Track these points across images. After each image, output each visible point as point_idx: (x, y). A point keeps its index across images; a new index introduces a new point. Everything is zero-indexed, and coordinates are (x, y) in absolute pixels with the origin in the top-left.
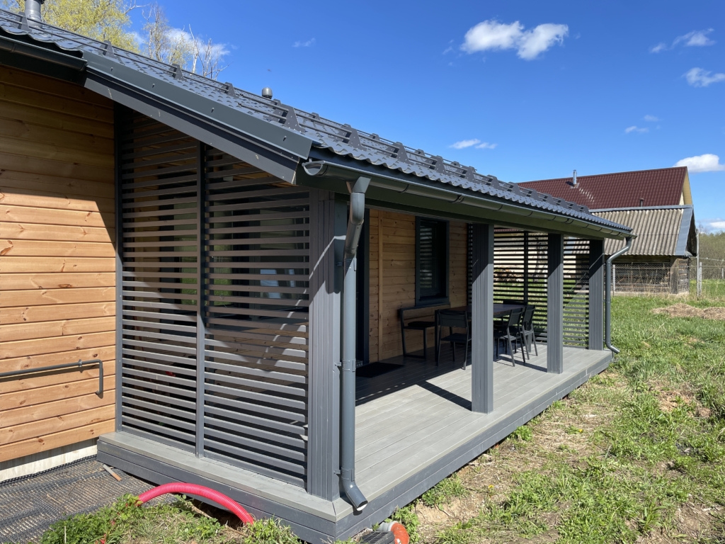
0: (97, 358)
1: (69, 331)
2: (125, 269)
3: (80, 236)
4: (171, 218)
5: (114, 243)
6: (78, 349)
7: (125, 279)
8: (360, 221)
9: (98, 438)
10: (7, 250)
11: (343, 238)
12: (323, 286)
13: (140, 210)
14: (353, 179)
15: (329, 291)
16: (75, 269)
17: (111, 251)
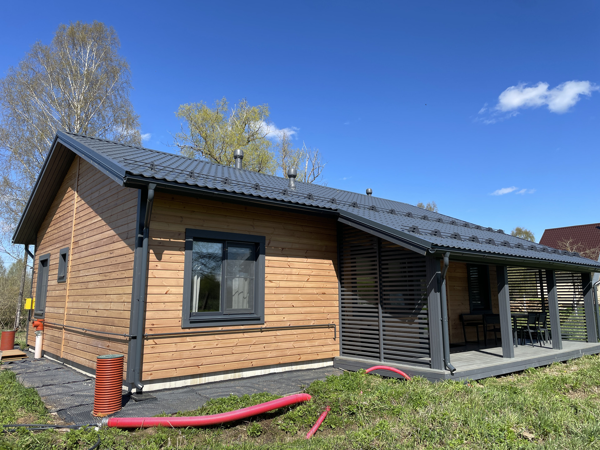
0: (333, 323)
1: (325, 311)
2: (342, 287)
3: (327, 274)
4: (355, 266)
5: (337, 276)
6: (328, 319)
7: (342, 291)
8: (447, 266)
9: (334, 358)
10: (309, 279)
11: (440, 272)
12: (433, 290)
13: (345, 263)
14: (445, 253)
15: (435, 292)
16: (327, 287)
17: (336, 279)
